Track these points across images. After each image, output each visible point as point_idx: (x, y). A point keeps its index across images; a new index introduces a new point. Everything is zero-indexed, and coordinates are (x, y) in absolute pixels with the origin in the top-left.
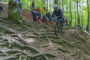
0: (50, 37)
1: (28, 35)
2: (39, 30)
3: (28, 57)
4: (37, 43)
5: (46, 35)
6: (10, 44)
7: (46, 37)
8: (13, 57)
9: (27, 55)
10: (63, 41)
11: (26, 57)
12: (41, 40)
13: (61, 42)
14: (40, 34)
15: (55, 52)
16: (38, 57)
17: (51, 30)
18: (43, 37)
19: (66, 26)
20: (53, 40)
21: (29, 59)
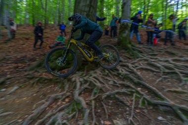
1: (140, 67)
2: (156, 59)
3: (144, 98)
4: (158, 80)
5: (177, 70)
6: (122, 76)
7: (176, 73)
9: (142, 95)
11: (142, 98)
12: (164, 78)
14: (160, 66)
16: (162, 105)
21: (146, 102)
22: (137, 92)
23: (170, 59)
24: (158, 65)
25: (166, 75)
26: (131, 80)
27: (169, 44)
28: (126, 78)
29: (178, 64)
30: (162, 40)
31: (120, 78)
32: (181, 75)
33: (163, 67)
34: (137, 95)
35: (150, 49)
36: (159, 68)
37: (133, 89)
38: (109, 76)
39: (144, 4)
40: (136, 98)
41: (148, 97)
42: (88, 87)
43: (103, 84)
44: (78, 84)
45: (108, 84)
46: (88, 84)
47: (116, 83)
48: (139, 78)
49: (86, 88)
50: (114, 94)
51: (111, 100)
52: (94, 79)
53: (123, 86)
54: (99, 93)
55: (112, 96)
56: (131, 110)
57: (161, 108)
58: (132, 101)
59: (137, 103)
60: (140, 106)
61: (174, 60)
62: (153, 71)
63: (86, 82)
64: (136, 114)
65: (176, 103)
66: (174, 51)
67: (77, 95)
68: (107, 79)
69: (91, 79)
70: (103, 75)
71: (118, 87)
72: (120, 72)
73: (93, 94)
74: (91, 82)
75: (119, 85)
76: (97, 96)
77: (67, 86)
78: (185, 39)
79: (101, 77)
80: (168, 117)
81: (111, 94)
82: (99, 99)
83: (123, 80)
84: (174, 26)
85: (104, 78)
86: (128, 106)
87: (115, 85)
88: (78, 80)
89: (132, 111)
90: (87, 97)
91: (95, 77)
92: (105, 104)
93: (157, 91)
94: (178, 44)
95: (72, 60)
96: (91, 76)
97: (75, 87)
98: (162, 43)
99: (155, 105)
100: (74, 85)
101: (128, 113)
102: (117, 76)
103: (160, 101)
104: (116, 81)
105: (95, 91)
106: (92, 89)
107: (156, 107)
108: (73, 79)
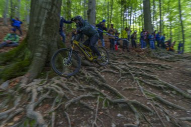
0: (137, 75)
2: (117, 62)
3: (107, 99)
4: (118, 81)
5: (130, 72)
6: (88, 80)
7: (130, 74)
8: (91, 95)
9: (105, 96)
10: (165, 85)
11: (105, 100)
12: (122, 79)
13: (160, 87)
15: (148, 103)
16: (120, 103)
17: (137, 62)
18: (125, 74)
19: (169, 53)
20: (143, 80)
21: (108, 103)
22: (101, 94)
23: (126, 63)
24: (118, 68)
25: (123, 76)
26: (96, 83)
27: (126, 50)
28: (91, 81)
29: (131, 66)
30: (121, 47)
31: (86, 82)
32: (133, 75)
33: (121, 70)
34: (101, 97)
35: (113, 54)
36: (118, 70)
37: (97, 91)
38: (75, 81)
39: (108, 15)
40: (100, 100)
41: (109, 98)
42: (48, 97)
43: (68, 90)
44: (35, 94)
45: (73, 90)
46: (48, 93)
47: (82, 88)
48: (102, 81)
49: (46, 99)
50: (79, 101)
51: (75, 107)
52: (56, 86)
53: (89, 90)
54: (62, 102)
55: (76, 103)
56: (95, 113)
57: (120, 106)
58: (96, 104)
59: (101, 105)
60: (103, 108)
61: (129, 64)
62: (114, 74)
63: (46, 90)
64: (99, 117)
65: (130, 99)
66: (129, 56)
67: (32, 109)
68: (72, 85)
69: (53, 86)
70: (68, 81)
71: (83, 91)
72: (86, 76)
73: (54, 104)
74: (52, 90)
75: (85, 90)
76: (59, 105)
77: (19, 99)
78: (136, 47)
79: (66, 83)
80: (125, 112)
81: (75, 101)
82: (62, 109)
83: (89, 84)
84: (129, 36)
85: (68, 84)
86: (93, 110)
87: (80, 91)
88: (34, 90)
89: (96, 115)
90: (46, 109)
91: (58, 84)
92: (69, 113)
93: (117, 91)
94: (131, 51)
95: (28, 66)
96: (53, 83)
97: (30, 100)
98: (121, 49)
99: (115, 104)
100: (29, 97)
101: (92, 117)
102: (83, 80)
103: (119, 100)
104: (81, 86)
105: (57, 100)
106: (53, 99)
107: (116, 106)
108: (28, 89)
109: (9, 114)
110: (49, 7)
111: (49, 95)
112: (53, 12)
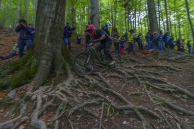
1: (109, 75)
2: (122, 66)
3: (112, 106)
4: (123, 86)
5: (136, 75)
6: (92, 85)
8: (95, 102)
9: (110, 103)
11: (110, 106)
12: (128, 83)
15: (156, 109)
16: (126, 109)
17: (144, 65)
18: (131, 78)
20: (150, 84)
21: (113, 109)
22: (106, 101)
23: (132, 66)
24: (124, 72)
25: (129, 80)
26: (100, 89)
28: (96, 87)
29: (137, 69)
31: (91, 88)
32: (139, 79)
33: (127, 74)
34: (106, 104)
36: (124, 74)
37: (102, 98)
38: (80, 88)
39: (112, 18)
40: (104, 107)
41: (114, 104)
42: (52, 104)
43: (72, 97)
44: (39, 102)
45: (77, 97)
46: (52, 101)
47: (86, 94)
48: (107, 86)
49: (50, 106)
50: (83, 107)
51: (79, 115)
52: (61, 93)
53: (93, 96)
54: (66, 109)
55: (80, 110)
56: (100, 121)
57: (126, 112)
58: (101, 111)
59: (105, 112)
61: (135, 67)
62: (120, 78)
63: (50, 97)
64: (104, 125)
65: (136, 105)
66: (135, 59)
67: (36, 118)
68: (77, 91)
69: (58, 93)
70: (73, 87)
71: (87, 98)
72: (91, 81)
73: (58, 111)
74: (56, 97)
75: (89, 96)
76: (62, 113)
77: (25, 108)
79: (70, 90)
80: (131, 119)
81: (79, 108)
82: (65, 117)
83: (93, 90)
85: (73, 90)
86: (97, 118)
87: (85, 97)
88: (39, 98)
90: (50, 117)
91: (62, 91)
92: (72, 121)
93: (122, 96)
95: (34, 73)
96: (58, 89)
97: (35, 108)
98: (127, 52)
99: (121, 111)
100: (34, 104)
101: (96, 125)
102: (87, 86)
103: (124, 106)
104: (86, 92)
105: (60, 108)
106: (57, 106)
108: (34, 97)
109: (15, 122)
110: (53, 16)
111: (54, 102)
112: (57, 21)
